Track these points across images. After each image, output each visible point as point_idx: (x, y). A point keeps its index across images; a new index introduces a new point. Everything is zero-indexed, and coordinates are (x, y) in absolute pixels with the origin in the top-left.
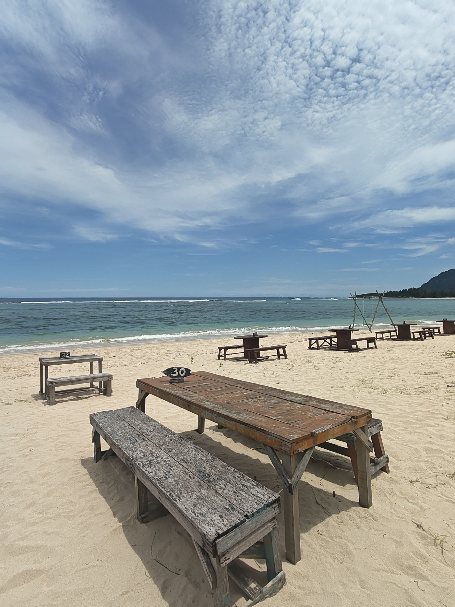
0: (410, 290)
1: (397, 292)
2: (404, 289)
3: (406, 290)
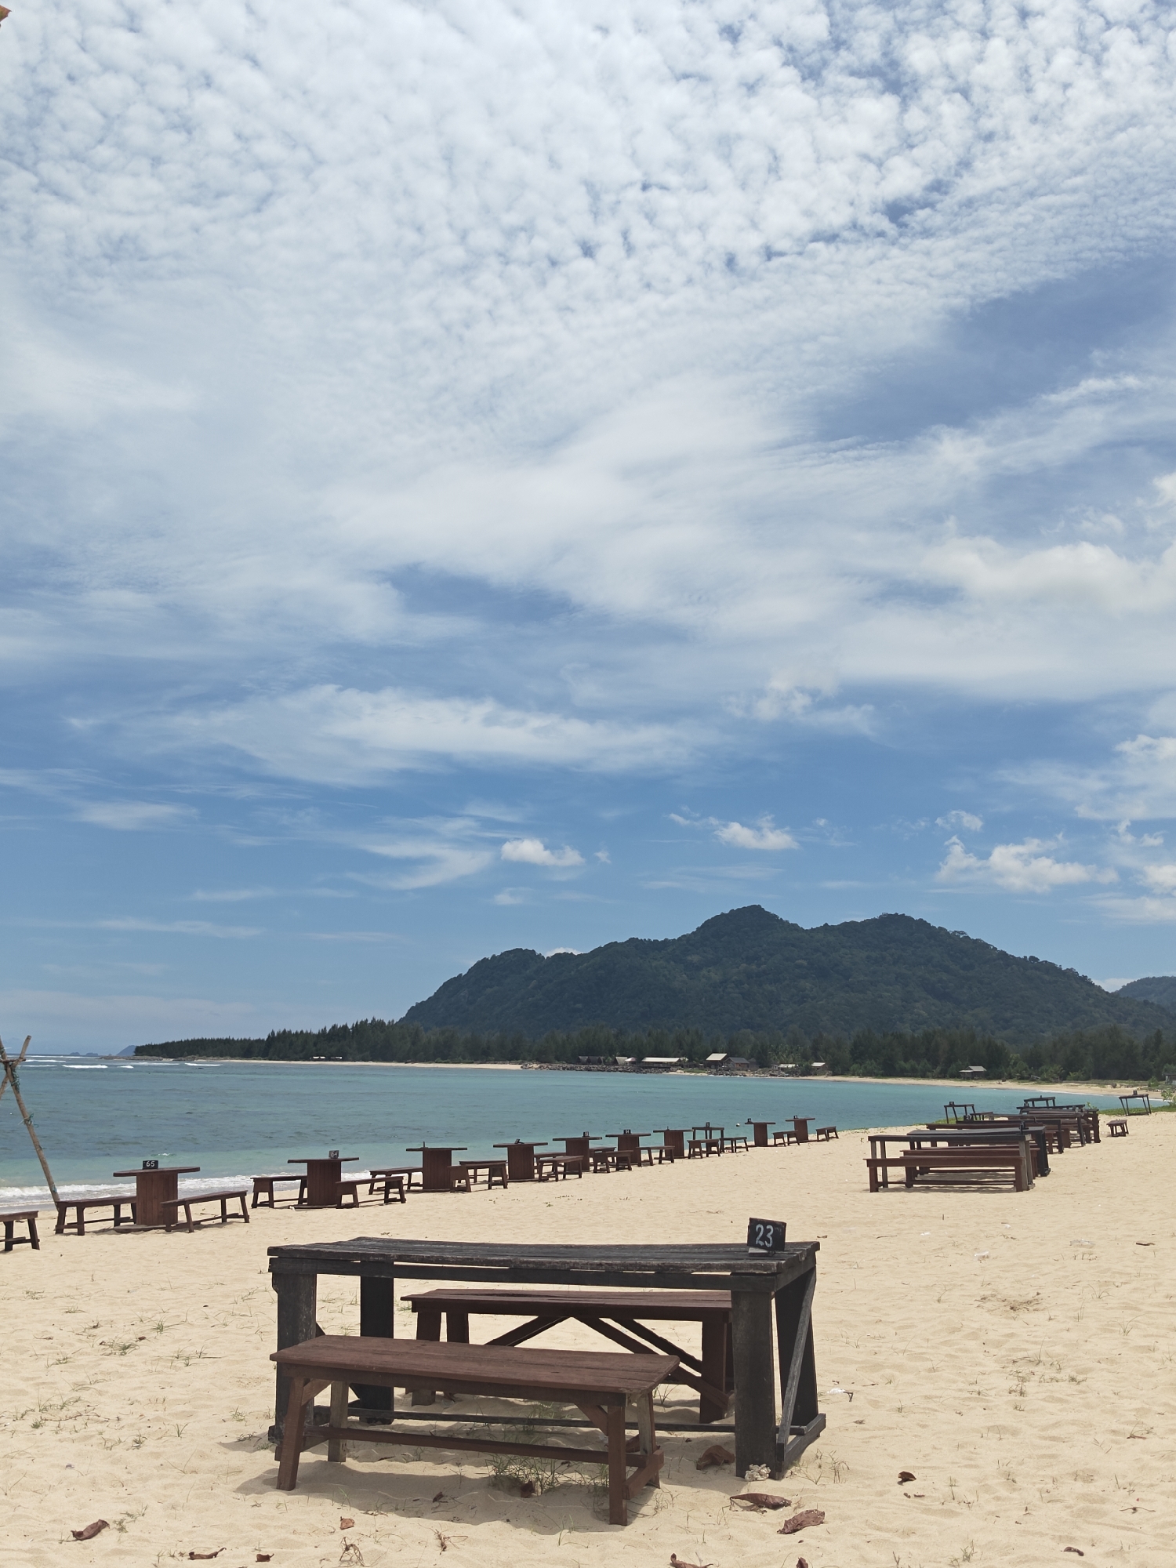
0: (361, 1027)
1: (309, 1035)
2: (340, 1024)
3: (345, 1027)
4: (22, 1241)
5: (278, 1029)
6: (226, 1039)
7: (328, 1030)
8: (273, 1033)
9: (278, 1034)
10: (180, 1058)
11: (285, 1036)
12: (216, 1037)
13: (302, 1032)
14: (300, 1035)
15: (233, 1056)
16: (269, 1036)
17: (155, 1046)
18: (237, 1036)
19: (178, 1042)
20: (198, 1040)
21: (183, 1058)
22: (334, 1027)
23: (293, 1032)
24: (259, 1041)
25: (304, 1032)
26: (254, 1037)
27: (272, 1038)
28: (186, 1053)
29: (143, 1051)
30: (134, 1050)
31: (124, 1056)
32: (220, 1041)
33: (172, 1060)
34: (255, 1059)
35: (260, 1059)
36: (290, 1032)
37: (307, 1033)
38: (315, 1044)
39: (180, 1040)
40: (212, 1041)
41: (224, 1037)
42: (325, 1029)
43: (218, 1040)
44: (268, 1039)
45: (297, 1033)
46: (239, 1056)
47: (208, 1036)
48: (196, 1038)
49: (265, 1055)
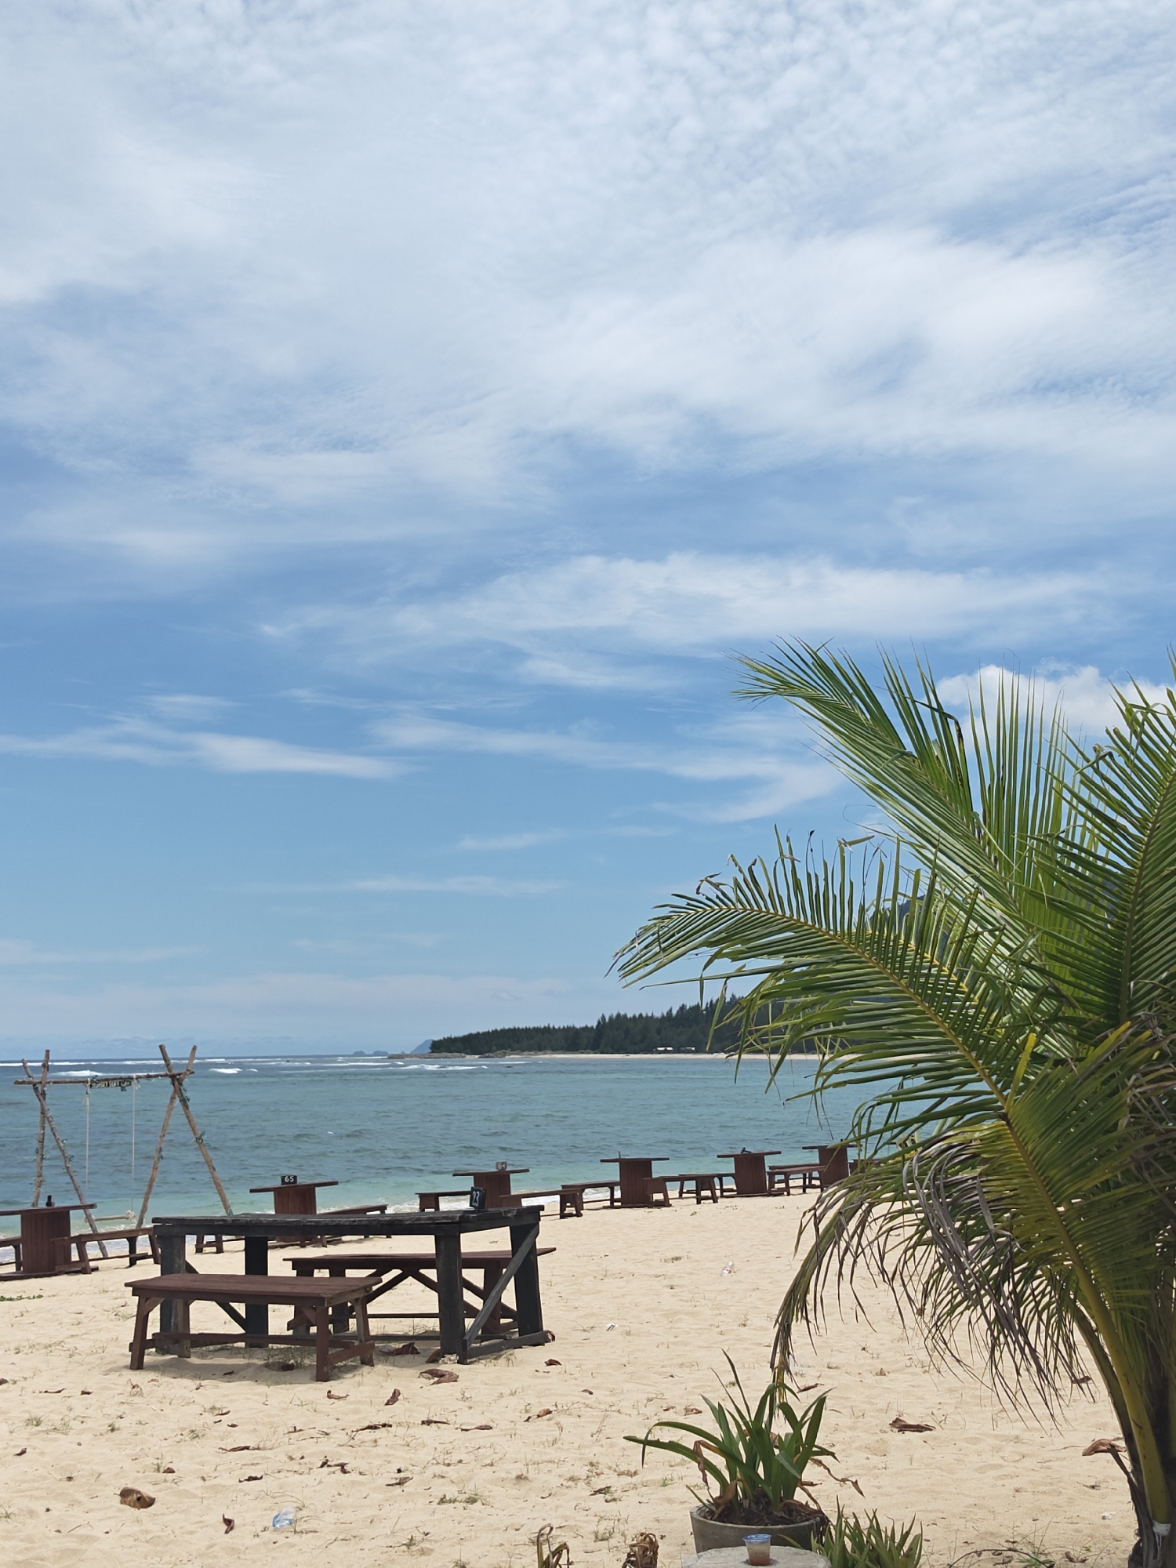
2: (690, 1005)
4: (144, 1257)
5: (610, 1012)
6: (545, 1028)
7: (674, 1012)
8: (603, 1017)
9: (611, 1018)
10: (487, 1055)
11: (620, 1021)
12: (531, 1025)
13: (641, 1015)
14: (639, 1020)
15: (555, 1050)
16: (599, 1022)
17: (456, 1039)
18: (559, 1024)
19: (484, 1034)
20: (509, 1029)
21: (491, 1055)
22: (683, 1008)
23: (629, 1015)
24: (586, 1029)
25: (644, 1015)
26: (579, 1024)
27: (603, 1025)
28: (494, 1048)
29: (443, 1047)
30: (429, 1045)
31: (418, 1055)
32: (536, 1030)
33: (477, 1056)
34: (582, 1053)
35: (589, 1053)
36: (625, 1016)
37: (647, 1017)
38: (659, 1032)
39: (486, 1030)
40: (527, 1030)
41: (542, 1024)
42: (671, 1010)
43: (534, 1029)
44: (597, 1026)
45: (634, 1017)
46: (562, 1049)
47: (521, 1024)
48: (507, 1027)
49: (595, 1048)
